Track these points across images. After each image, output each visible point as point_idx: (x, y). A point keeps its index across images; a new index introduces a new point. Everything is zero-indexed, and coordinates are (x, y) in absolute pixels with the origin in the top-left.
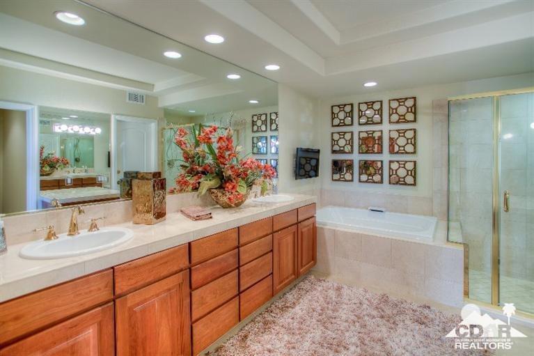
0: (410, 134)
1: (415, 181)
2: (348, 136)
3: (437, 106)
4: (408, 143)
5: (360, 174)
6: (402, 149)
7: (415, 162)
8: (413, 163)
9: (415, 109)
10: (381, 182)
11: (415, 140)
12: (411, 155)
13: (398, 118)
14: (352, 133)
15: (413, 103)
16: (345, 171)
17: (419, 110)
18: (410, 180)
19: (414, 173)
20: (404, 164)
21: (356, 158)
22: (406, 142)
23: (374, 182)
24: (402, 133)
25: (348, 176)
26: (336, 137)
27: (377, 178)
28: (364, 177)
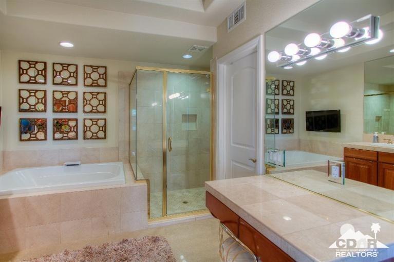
0: (101, 97)
1: (105, 135)
2: (40, 95)
3: (122, 76)
4: (99, 104)
5: (54, 133)
6: (95, 108)
7: (105, 119)
8: (104, 121)
9: (106, 76)
10: (76, 138)
11: (105, 101)
12: (102, 114)
13: (92, 83)
14: (45, 92)
15: (104, 71)
16: (36, 131)
17: (109, 78)
18: (101, 134)
19: (104, 129)
20: (97, 122)
21: (50, 116)
22: (98, 103)
23: (69, 139)
24: (94, 95)
25: (41, 135)
26: (25, 94)
27: (72, 134)
28: (58, 135)
